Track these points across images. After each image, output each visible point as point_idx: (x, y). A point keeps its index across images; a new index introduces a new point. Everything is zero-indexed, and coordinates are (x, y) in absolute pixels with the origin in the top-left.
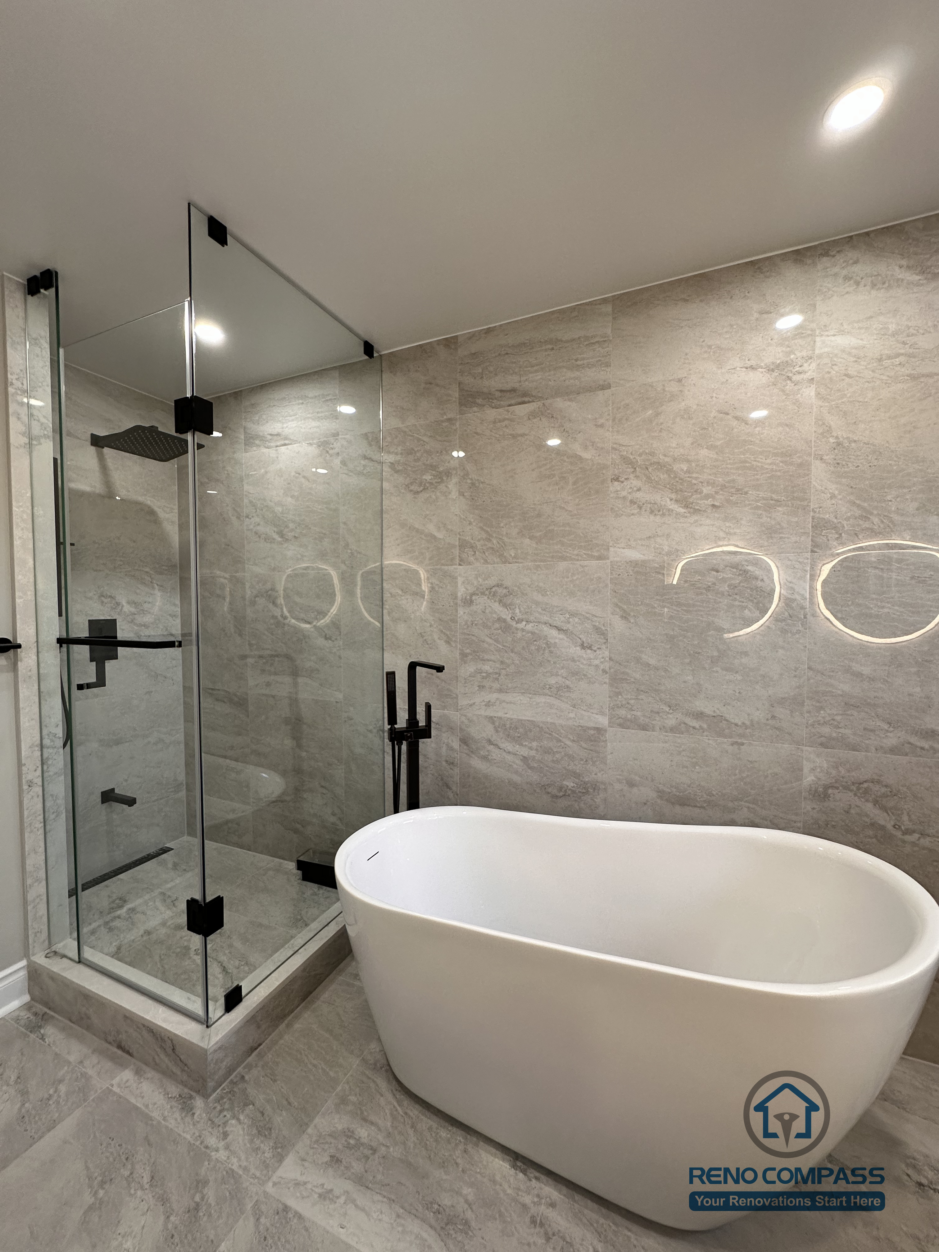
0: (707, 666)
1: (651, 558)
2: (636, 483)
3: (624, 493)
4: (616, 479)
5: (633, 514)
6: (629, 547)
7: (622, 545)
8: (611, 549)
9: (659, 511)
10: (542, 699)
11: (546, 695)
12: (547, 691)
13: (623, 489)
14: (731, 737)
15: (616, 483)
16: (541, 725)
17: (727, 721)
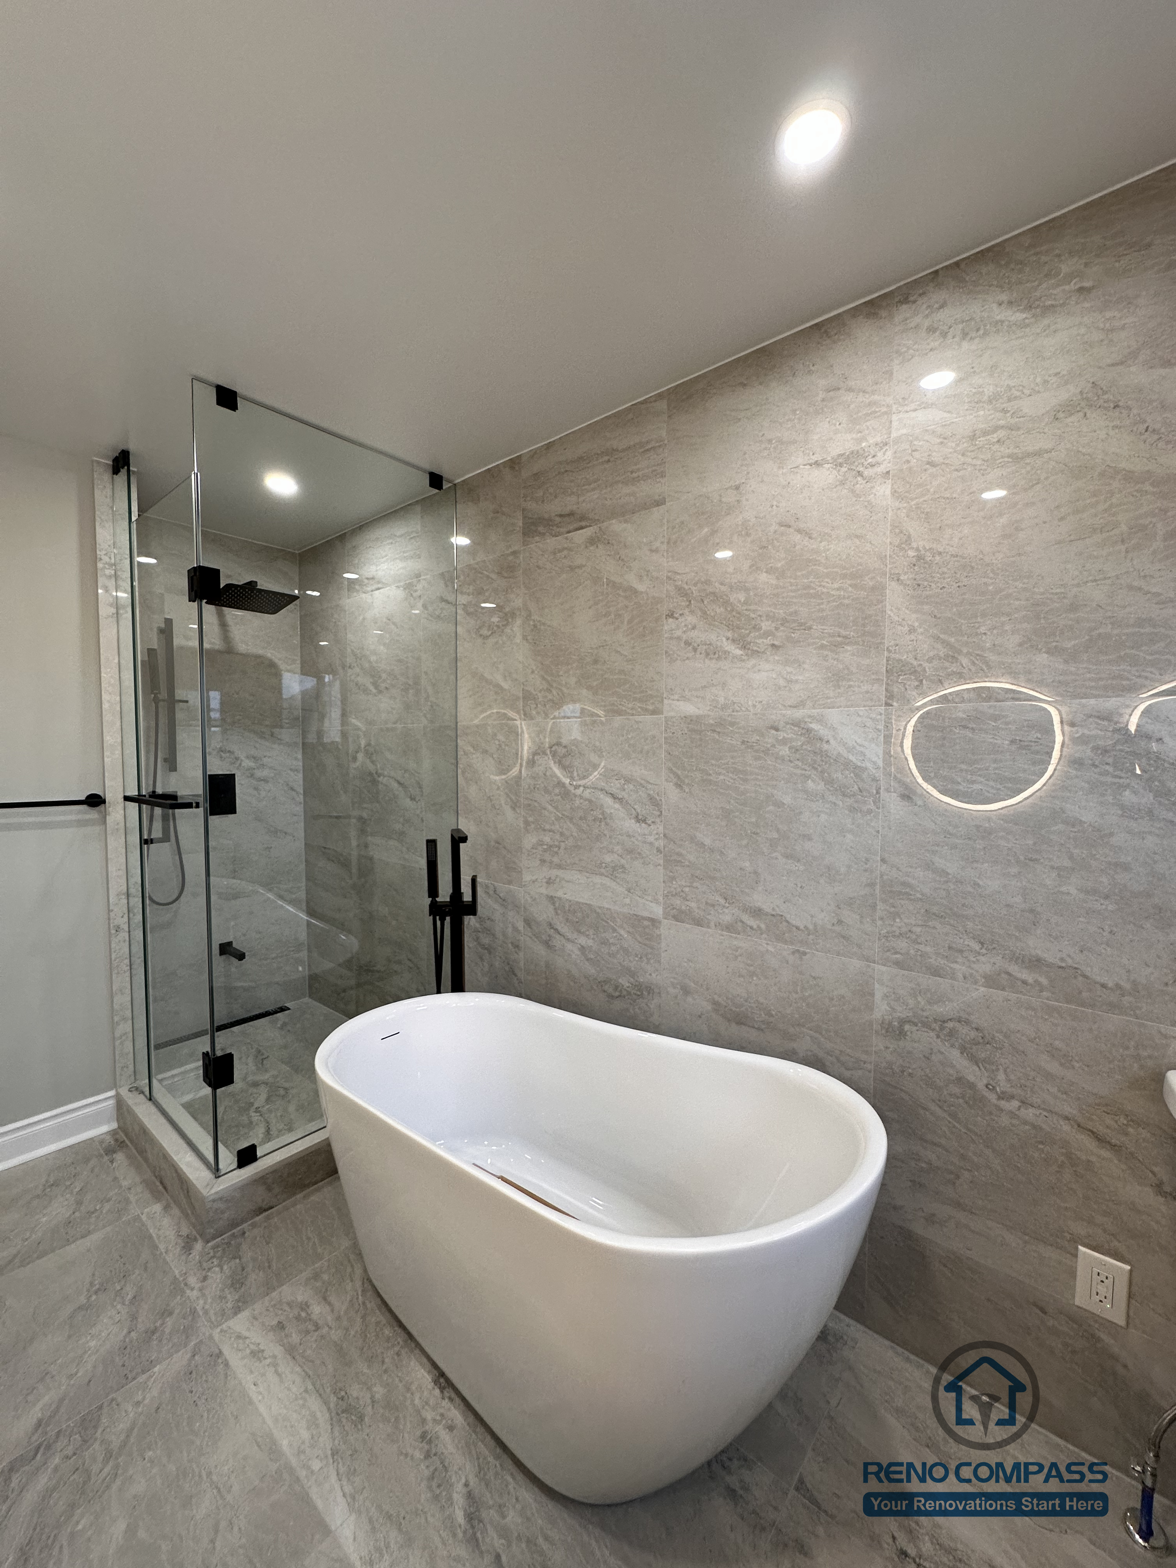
0: (765, 850)
1: (706, 712)
2: (691, 619)
3: (678, 633)
4: (671, 615)
5: (688, 658)
6: (683, 698)
7: (676, 697)
8: (666, 701)
9: (715, 653)
10: (597, 880)
11: (602, 874)
12: (603, 870)
13: (678, 628)
14: (792, 944)
15: (671, 620)
16: (598, 910)
17: (787, 922)
